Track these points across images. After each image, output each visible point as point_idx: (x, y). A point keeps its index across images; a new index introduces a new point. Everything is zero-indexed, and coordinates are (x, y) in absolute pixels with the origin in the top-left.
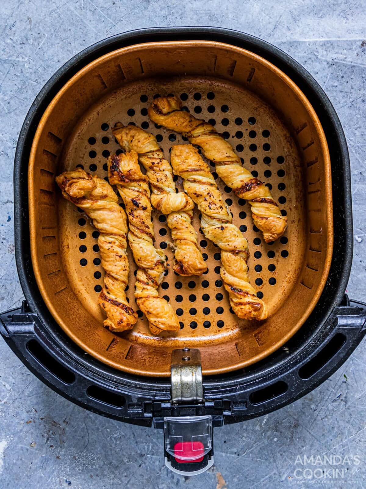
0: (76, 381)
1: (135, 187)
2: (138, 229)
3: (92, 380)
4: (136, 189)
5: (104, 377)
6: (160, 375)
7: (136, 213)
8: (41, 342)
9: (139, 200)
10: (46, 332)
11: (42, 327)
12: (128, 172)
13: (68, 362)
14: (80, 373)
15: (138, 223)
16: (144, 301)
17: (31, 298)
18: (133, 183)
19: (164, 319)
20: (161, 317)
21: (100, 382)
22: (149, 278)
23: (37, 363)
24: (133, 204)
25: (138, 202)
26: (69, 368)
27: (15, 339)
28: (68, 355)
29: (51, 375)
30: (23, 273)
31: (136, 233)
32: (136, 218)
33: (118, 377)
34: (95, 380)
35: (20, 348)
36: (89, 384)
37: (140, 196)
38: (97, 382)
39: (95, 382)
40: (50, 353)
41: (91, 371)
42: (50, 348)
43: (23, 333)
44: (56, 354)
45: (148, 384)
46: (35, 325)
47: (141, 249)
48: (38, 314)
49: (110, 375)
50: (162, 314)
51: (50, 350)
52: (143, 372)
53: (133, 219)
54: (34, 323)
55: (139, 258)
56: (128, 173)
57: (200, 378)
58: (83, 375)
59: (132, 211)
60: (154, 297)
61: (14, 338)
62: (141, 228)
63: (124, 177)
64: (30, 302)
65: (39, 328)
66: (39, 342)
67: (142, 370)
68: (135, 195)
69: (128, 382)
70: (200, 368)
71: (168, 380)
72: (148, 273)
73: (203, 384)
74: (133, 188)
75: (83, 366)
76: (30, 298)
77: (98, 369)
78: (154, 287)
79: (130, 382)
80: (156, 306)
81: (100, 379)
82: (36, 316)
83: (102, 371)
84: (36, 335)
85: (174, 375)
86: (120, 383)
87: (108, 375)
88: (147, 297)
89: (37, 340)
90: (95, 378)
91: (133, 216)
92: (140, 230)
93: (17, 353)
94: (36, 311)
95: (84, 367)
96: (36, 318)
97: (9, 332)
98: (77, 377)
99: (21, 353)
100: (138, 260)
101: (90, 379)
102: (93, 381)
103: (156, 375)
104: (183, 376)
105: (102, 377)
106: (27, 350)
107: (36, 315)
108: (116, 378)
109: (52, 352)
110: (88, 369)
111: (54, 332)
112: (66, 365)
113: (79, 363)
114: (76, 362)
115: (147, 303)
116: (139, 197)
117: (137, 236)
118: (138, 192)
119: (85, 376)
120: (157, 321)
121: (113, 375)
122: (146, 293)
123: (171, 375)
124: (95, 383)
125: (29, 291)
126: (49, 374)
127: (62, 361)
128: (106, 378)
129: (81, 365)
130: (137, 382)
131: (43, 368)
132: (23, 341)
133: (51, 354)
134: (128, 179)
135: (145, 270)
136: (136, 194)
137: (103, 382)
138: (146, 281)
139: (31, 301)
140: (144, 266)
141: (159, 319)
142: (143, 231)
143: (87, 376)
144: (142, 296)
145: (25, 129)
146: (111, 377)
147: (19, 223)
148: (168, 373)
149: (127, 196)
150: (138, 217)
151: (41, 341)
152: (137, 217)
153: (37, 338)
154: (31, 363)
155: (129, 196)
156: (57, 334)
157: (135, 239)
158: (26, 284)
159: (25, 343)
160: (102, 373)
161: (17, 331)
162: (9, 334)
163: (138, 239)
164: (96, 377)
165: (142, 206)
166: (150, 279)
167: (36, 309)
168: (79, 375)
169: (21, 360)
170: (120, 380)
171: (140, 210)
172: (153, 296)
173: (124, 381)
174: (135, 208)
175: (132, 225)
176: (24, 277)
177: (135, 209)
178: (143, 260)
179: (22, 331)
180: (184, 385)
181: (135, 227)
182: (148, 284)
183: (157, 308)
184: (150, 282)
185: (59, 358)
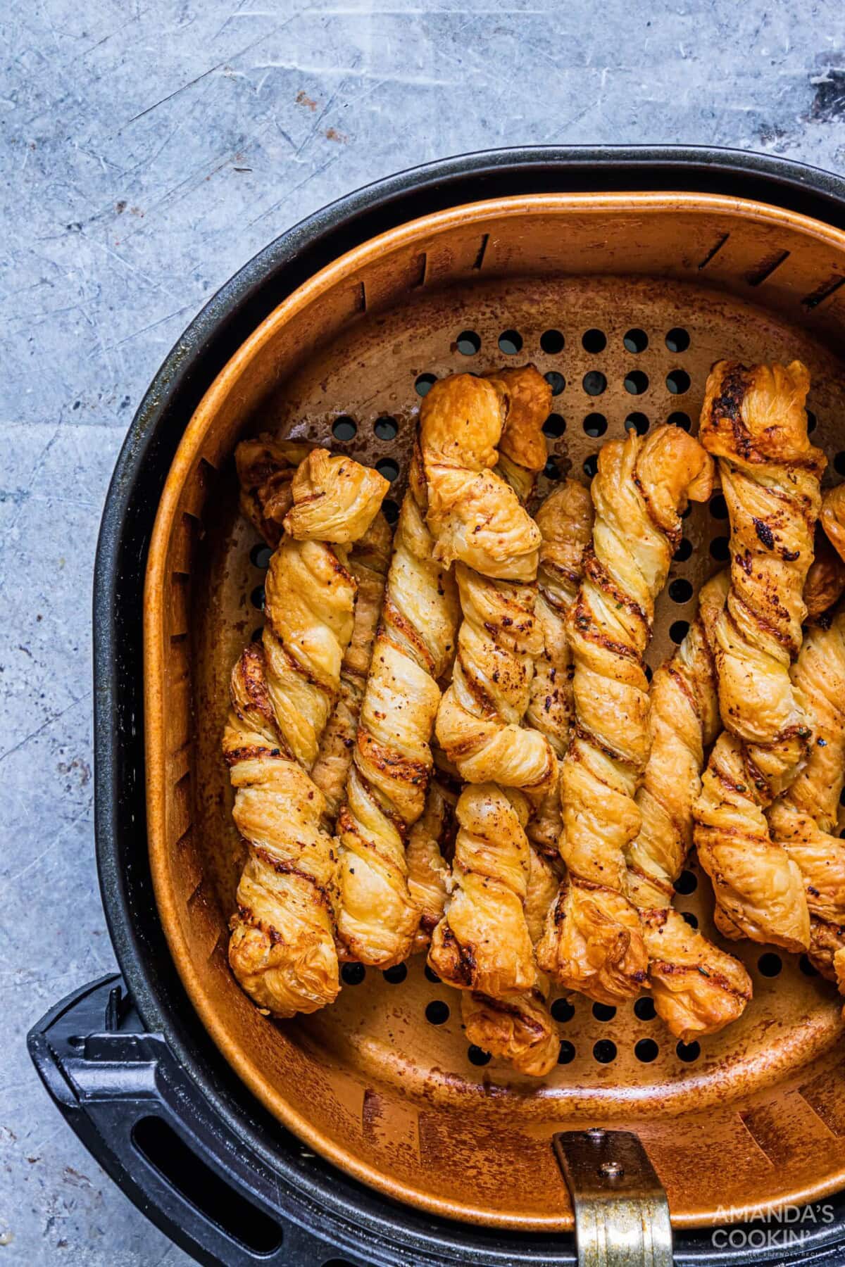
0: (286, 1244)
1: (776, 482)
2: (754, 615)
3: (335, 1243)
4: (778, 489)
5: (369, 1234)
6: (539, 1226)
7: (758, 566)
8: (178, 1125)
9: (779, 526)
10: (193, 1091)
11: (181, 1077)
12: (767, 431)
13: (262, 1188)
14: (299, 1222)
15: (758, 597)
16: (717, 843)
17: (146, 985)
18: (772, 469)
19: (762, 912)
20: (755, 905)
21: (359, 1249)
22: (753, 771)
23: (164, 1188)
24: (755, 536)
25: (775, 532)
26: (264, 1204)
27: (96, 1115)
28: (259, 1164)
29: (208, 1227)
30: (120, 908)
31: (742, 626)
32: (753, 579)
33: (413, 1234)
34: (343, 1242)
35: (113, 1143)
36: (326, 1254)
37: (786, 515)
38: (350, 1250)
39: (345, 1248)
40: (204, 1158)
41: (330, 1215)
42: (206, 1143)
43: (123, 1096)
44: (225, 1162)
45: (506, 1256)
46: (157, 1071)
47: (747, 680)
48: (166, 1037)
49: (388, 1225)
50: (760, 896)
51: (206, 1149)
52: (488, 1216)
53: (744, 581)
54: (154, 1063)
55: (735, 707)
56: (766, 437)
57: (665, 1239)
58: (308, 1228)
59: (747, 553)
60: (749, 837)
61: (94, 1110)
62: (763, 614)
63: (750, 443)
64: (140, 998)
65: (170, 1079)
66: (171, 1124)
67: (482, 1206)
68: (769, 508)
69: (443, 1248)
70: (665, 1206)
71: (565, 1240)
72: (749, 757)
73: (676, 1257)
74: (770, 483)
75: (306, 1198)
76: (140, 986)
77: (351, 1208)
78: (757, 803)
79: (449, 1249)
80: (749, 867)
81: (358, 1238)
82: (160, 1043)
83: (364, 1214)
84: (162, 1100)
85: (586, 1227)
86: (419, 1253)
87: (381, 1227)
88: (729, 831)
89: (166, 1119)
90: (342, 1236)
91: (748, 572)
92: (760, 619)
93: (104, 1159)
94: (159, 1026)
95: (310, 1202)
96: (160, 1051)
97: (77, 1093)
98: (288, 1234)
99: (115, 1157)
100: (731, 711)
101: (328, 1239)
102: (339, 1245)
103: (528, 1225)
104: (611, 1229)
105: (365, 1232)
106: (132, 1148)
107: (162, 1038)
108: (405, 1236)
109: (213, 1155)
110: (319, 1208)
111: (216, 1091)
112: (253, 1196)
113: (293, 1190)
114: (285, 1185)
115: (723, 850)
116: (782, 517)
117: (743, 636)
118: (784, 499)
119: (312, 1231)
120: (741, 911)
121: (395, 1227)
122: (728, 817)
123: (574, 1225)
124: (343, 1252)
125: (137, 964)
126: (200, 1221)
127: (244, 1183)
128: (376, 1236)
129: (299, 1195)
130: (470, 1250)
131: (182, 1205)
132: (123, 1119)
133: (208, 1163)
134: (760, 453)
135: (743, 748)
136: (774, 505)
137: (370, 1249)
138: (738, 778)
139: (145, 996)
140: (743, 734)
141: (748, 908)
142: (766, 625)
143: (321, 1229)
144: (715, 822)
145: (130, 456)
146: (391, 1231)
147: (108, 753)
148: (564, 1220)
149: (744, 505)
150: (764, 579)
151: (178, 1120)
152: (760, 577)
153: (165, 1111)
154: (144, 1187)
155: (748, 507)
156: (222, 1098)
157: (738, 642)
158: (129, 941)
159: (128, 1127)
160: (365, 1219)
161: (105, 1089)
162: (78, 1099)
163: (744, 645)
164: (345, 1232)
165: (785, 550)
166: (752, 775)
167: (161, 1019)
168: (295, 1225)
169: (116, 1181)
170: (420, 1241)
171: (775, 558)
172: (747, 831)
173: (431, 1245)
174: (759, 547)
175: (739, 598)
176: (124, 919)
177: (760, 552)
178: (746, 715)
179: (118, 1089)
180: (616, 1258)
181: (745, 605)
182: (741, 791)
183: (750, 875)
184: (749, 786)
185: (235, 1175)
